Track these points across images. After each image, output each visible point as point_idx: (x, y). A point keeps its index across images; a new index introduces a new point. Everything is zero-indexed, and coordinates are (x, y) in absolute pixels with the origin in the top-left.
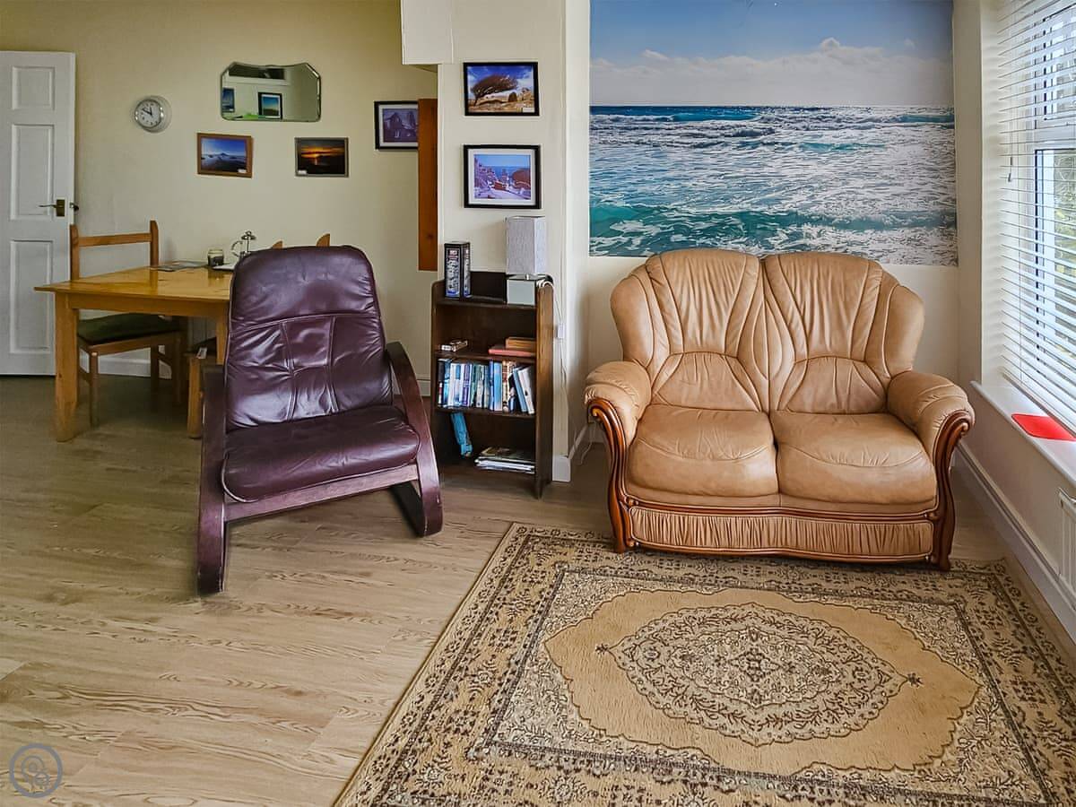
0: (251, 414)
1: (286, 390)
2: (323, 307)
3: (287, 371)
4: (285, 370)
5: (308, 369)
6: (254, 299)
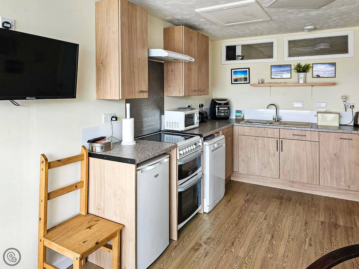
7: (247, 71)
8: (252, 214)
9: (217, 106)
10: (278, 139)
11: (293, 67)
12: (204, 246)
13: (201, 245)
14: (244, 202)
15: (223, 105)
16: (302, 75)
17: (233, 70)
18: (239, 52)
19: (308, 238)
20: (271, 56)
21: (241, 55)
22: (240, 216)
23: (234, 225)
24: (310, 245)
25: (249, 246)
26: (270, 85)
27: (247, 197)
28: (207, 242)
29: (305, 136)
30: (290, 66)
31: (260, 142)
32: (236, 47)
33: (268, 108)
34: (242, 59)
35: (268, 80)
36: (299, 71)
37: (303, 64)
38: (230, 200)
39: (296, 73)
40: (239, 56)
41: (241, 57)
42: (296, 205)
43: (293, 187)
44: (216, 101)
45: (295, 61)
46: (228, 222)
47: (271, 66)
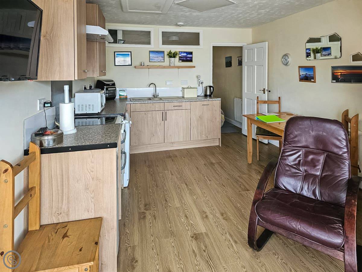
0: (284, 184)
1: (299, 180)
2: (321, 147)
3: (302, 171)
4: (301, 171)
5: (310, 174)
6: (292, 136)
7: (129, 54)
8: (161, 175)
9: (105, 87)
10: (163, 111)
11: (166, 53)
12: (147, 213)
13: (144, 213)
14: (148, 168)
15: (111, 86)
16: (173, 59)
17: (116, 53)
18: (120, 36)
19: (206, 177)
20: (149, 43)
21: (122, 39)
22: (154, 179)
23: (155, 187)
24: (210, 180)
25: (178, 197)
26: (149, 67)
27: (147, 164)
28: (146, 208)
29: (182, 106)
30: (163, 52)
31: (149, 116)
32: (117, 31)
33: (149, 86)
34: (123, 43)
35: (147, 63)
36: (170, 57)
37: (173, 51)
38: (136, 171)
39: (168, 58)
40: (121, 40)
41: (123, 42)
42: (182, 159)
43: (173, 147)
44: (104, 82)
45: (167, 48)
46: (150, 187)
47: (150, 51)
